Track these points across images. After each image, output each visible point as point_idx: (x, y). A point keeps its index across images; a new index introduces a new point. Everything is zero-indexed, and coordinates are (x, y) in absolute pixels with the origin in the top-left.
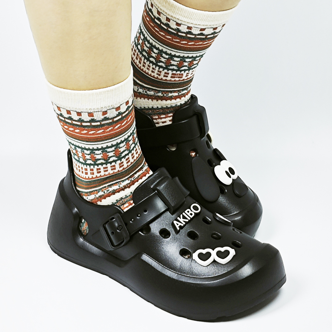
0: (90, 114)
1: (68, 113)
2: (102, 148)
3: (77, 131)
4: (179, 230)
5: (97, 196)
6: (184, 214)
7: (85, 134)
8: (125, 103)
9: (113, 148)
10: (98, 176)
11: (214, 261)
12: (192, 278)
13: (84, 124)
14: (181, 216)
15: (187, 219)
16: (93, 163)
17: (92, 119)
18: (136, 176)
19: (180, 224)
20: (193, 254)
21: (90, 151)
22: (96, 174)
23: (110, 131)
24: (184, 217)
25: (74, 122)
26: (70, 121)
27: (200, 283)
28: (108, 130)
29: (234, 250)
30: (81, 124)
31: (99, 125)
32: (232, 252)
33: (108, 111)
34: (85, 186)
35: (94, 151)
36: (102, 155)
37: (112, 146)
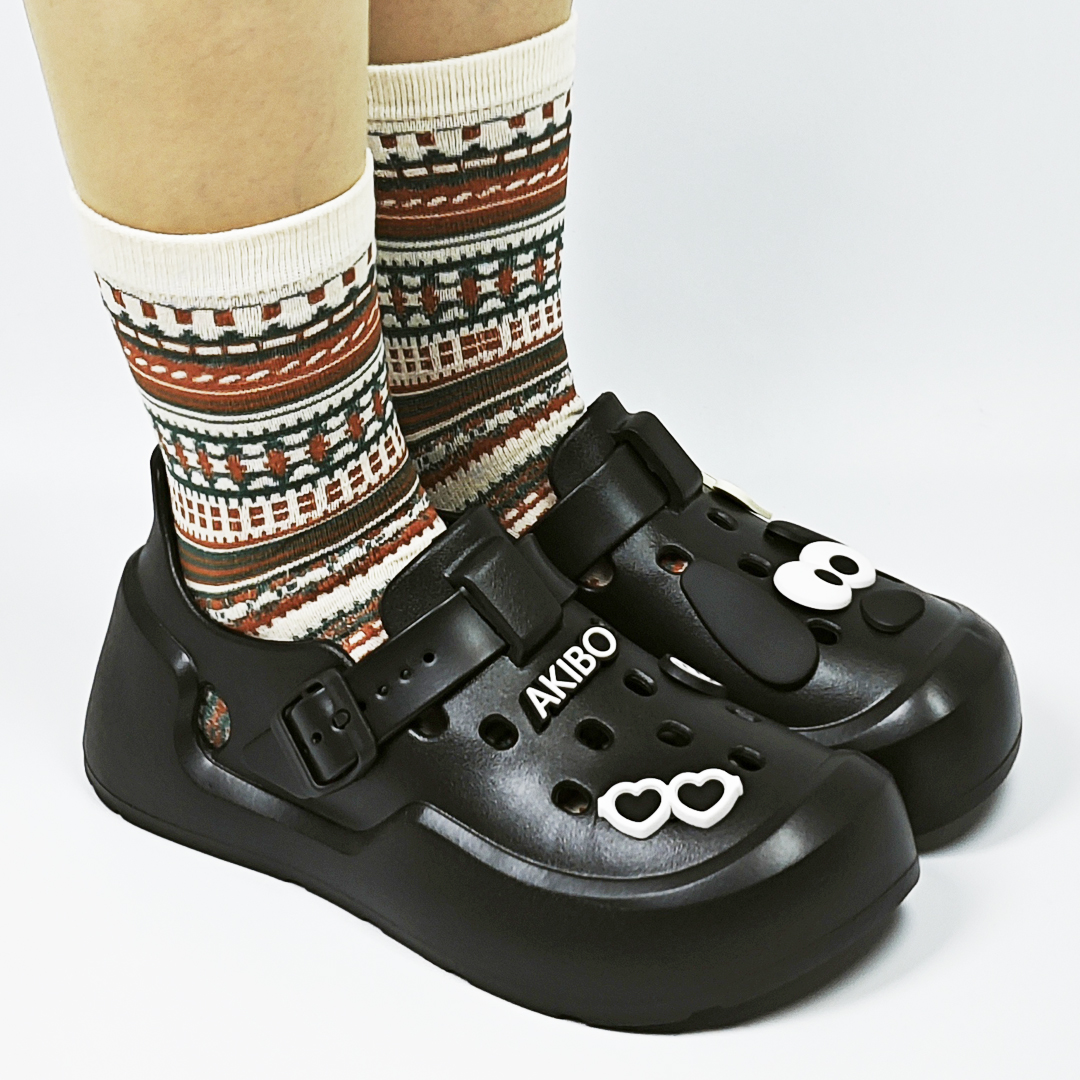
0: (223, 317)
1: (146, 314)
2: (267, 435)
3: (179, 375)
4: (548, 720)
5: (256, 606)
6: (560, 662)
7: (206, 386)
8: (341, 277)
9: (304, 434)
10: (255, 536)
11: (673, 821)
12: (600, 883)
13: (202, 351)
14: (552, 669)
15: (573, 680)
16: (235, 488)
17: (227, 333)
18: (388, 532)
19: (548, 698)
20: (600, 800)
21: (226, 446)
22: (246, 528)
23: (291, 373)
24: (562, 676)
25: (167, 345)
26: (153, 342)
27: (630, 896)
28: (284, 370)
29: (737, 778)
30: (193, 351)
31: (253, 353)
32: (733, 786)
33: (283, 303)
34: (213, 573)
35: (239, 446)
36: (266, 459)
37: (300, 426)
